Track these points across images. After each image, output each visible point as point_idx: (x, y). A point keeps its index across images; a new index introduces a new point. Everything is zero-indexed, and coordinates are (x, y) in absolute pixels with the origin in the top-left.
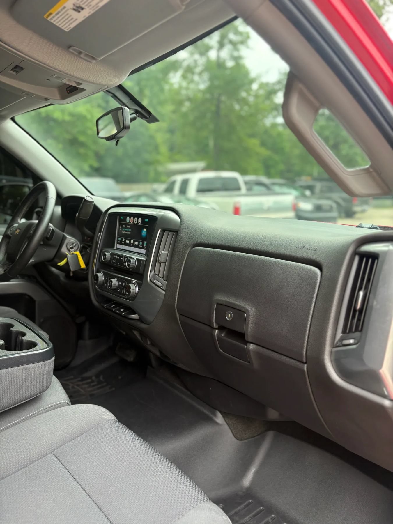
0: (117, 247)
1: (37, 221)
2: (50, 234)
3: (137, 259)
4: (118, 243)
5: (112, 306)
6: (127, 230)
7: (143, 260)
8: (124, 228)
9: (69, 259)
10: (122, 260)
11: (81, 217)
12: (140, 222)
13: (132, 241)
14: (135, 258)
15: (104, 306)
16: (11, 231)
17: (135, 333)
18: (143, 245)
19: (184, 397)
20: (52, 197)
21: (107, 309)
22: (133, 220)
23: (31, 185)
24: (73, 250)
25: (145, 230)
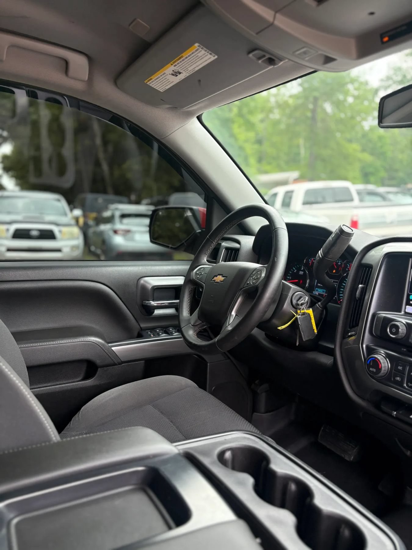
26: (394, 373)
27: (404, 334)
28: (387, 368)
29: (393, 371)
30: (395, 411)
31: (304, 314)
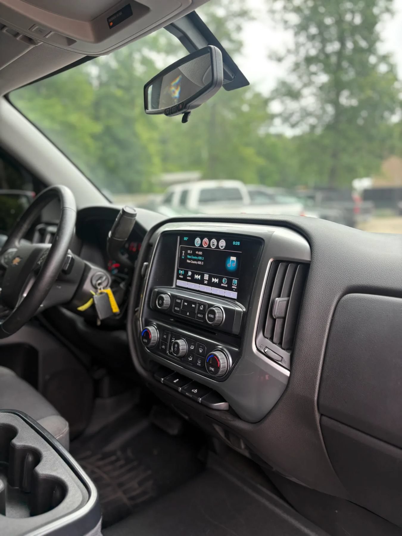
0: (177, 284)
1: (49, 246)
2: (68, 265)
3: (224, 308)
4: (178, 278)
5: (175, 381)
6: (196, 258)
7: (239, 312)
8: (190, 254)
9: (96, 302)
10: (194, 308)
11: (118, 238)
12: (222, 247)
13: (206, 277)
14: (221, 306)
15: (161, 379)
16: (5, 259)
17: (217, 428)
18: (230, 283)
19: (277, 510)
20: (72, 208)
21: (164, 384)
22: (208, 243)
23: (31, 194)
24: (101, 287)
25: (233, 259)
26: (161, 341)
27: (168, 305)
28: (157, 338)
29: (161, 340)
30: (163, 378)
31: (101, 293)
